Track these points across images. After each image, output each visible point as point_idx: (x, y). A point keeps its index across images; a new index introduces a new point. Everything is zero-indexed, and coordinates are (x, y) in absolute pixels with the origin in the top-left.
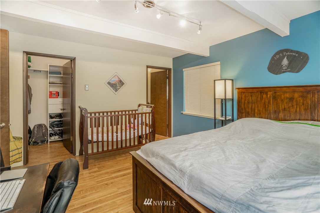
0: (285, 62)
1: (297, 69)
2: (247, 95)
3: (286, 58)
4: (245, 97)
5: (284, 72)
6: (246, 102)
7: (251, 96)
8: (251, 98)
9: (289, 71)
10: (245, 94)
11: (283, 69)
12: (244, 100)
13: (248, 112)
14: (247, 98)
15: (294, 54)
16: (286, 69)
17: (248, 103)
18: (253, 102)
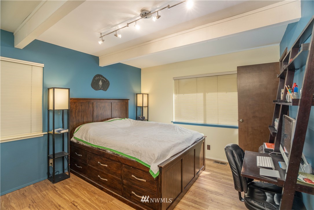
0: (101, 83)
1: (105, 89)
2: (78, 105)
3: (101, 81)
4: (76, 107)
5: (100, 89)
6: (77, 111)
7: (81, 105)
8: (81, 108)
9: (102, 90)
10: (76, 104)
11: (100, 88)
12: (75, 109)
13: (79, 120)
14: (77, 108)
15: (104, 79)
16: (101, 88)
17: (79, 111)
18: (83, 110)
